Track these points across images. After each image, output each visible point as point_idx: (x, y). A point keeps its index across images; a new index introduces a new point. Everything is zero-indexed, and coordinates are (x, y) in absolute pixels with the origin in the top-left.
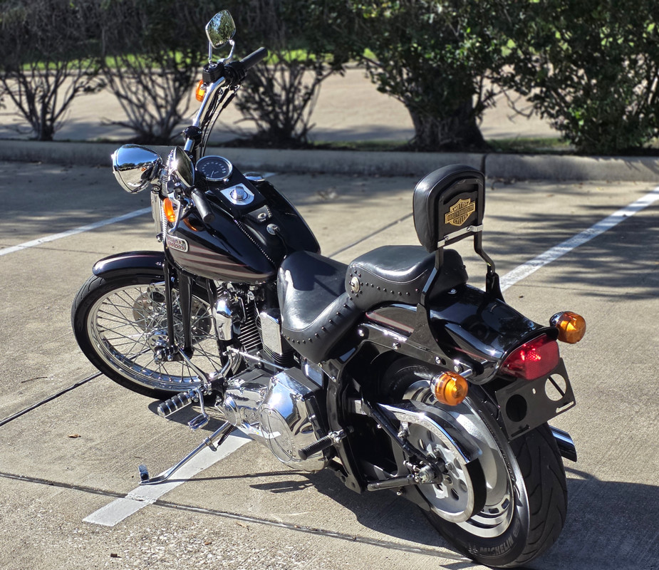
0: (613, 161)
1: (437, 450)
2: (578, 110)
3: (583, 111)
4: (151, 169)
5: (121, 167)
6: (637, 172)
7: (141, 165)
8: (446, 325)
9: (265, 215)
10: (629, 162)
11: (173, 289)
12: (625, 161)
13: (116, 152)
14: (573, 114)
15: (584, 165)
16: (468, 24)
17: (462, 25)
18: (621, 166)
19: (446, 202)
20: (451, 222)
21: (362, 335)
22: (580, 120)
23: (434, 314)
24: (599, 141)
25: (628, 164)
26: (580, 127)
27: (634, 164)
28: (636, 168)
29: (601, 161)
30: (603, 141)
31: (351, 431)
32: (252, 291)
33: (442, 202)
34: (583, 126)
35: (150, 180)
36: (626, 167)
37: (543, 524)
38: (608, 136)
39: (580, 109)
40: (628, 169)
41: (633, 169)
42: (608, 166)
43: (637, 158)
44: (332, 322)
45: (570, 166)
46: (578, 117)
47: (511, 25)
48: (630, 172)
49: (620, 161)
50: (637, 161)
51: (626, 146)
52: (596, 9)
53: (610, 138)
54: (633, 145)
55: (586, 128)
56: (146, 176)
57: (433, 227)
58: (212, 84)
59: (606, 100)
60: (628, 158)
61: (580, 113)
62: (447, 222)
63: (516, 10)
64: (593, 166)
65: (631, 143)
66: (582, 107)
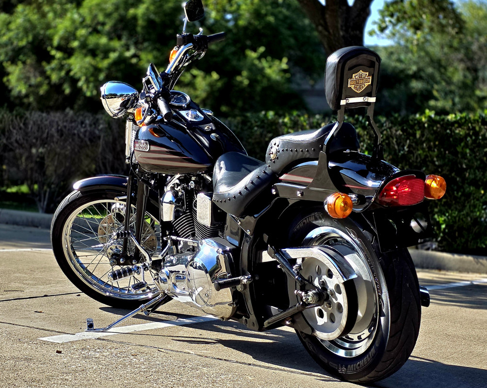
0: (465, 257)
1: (322, 280)
2: (441, 217)
3: (445, 218)
4: (129, 100)
5: (107, 95)
6: (482, 267)
7: (121, 96)
8: (341, 171)
9: (210, 128)
10: (477, 259)
11: (132, 205)
12: (474, 258)
13: (104, 85)
14: (438, 220)
15: (443, 258)
16: (367, 149)
17: (362, 149)
18: (471, 262)
19: (350, 69)
20: (352, 87)
21: (274, 193)
22: (442, 224)
23: (331, 165)
24: (456, 242)
25: (476, 260)
26: (442, 230)
27: (481, 261)
28: (482, 264)
29: (456, 256)
30: (458, 242)
31: (257, 278)
32: (193, 181)
33: (347, 69)
34: (445, 229)
35: (127, 108)
36: (474, 262)
37: (400, 332)
38: (462, 239)
39: (443, 216)
40: (475, 264)
41: (479, 264)
42: (461, 261)
43: (483, 257)
44: (252, 183)
45: (434, 258)
46: (441, 222)
47: (397, 151)
48: (477, 266)
49: (470, 258)
50: (483, 259)
51: (475, 247)
52: (460, 144)
53: (463, 240)
54: (480, 246)
55: (447, 231)
56: (124, 105)
57: (338, 87)
58: (182, 47)
59: (463, 211)
60: (476, 257)
61: (443, 219)
62: (349, 86)
63: (402, 141)
64: (449, 260)
65: (479, 245)
66: (445, 215)
